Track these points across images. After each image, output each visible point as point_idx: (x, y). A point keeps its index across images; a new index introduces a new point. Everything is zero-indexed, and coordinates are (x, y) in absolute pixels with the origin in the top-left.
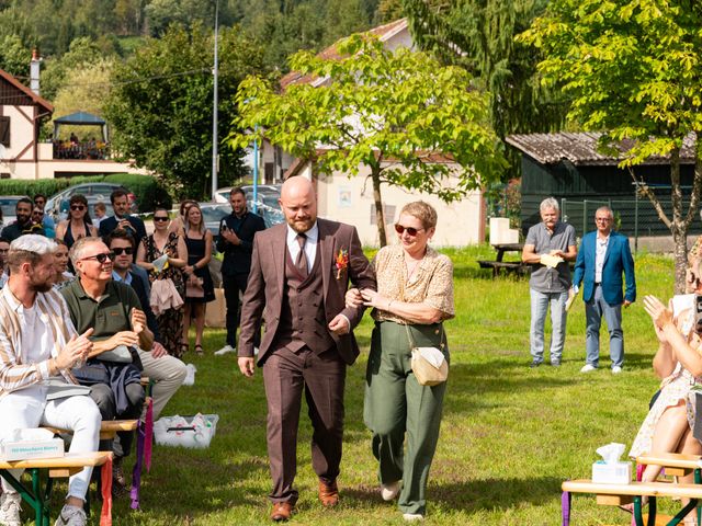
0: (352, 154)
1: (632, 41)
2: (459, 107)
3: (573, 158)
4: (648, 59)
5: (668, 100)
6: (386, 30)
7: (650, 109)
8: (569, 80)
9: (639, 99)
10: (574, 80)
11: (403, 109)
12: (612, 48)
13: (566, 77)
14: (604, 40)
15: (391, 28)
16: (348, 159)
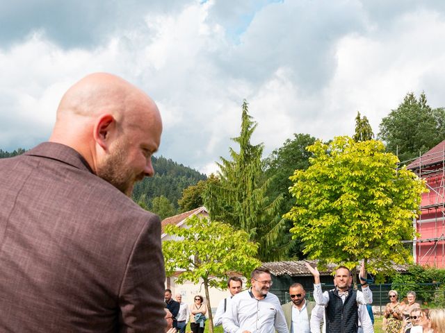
0: (196, 273)
1: (337, 218)
2: (245, 250)
3: (290, 273)
4: (343, 226)
5: (356, 243)
6: (190, 214)
7: (346, 248)
8: (305, 236)
9: (340, 245)
10: (307, 236)
11: (219, 251)
12: (329, 221)
13: (303, 235)
14: (325, 217)
15: (192, 213)
16: (194, 275)
